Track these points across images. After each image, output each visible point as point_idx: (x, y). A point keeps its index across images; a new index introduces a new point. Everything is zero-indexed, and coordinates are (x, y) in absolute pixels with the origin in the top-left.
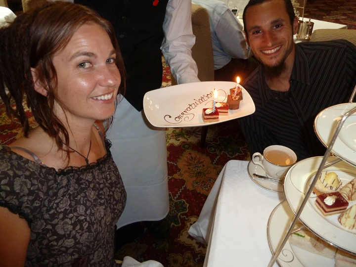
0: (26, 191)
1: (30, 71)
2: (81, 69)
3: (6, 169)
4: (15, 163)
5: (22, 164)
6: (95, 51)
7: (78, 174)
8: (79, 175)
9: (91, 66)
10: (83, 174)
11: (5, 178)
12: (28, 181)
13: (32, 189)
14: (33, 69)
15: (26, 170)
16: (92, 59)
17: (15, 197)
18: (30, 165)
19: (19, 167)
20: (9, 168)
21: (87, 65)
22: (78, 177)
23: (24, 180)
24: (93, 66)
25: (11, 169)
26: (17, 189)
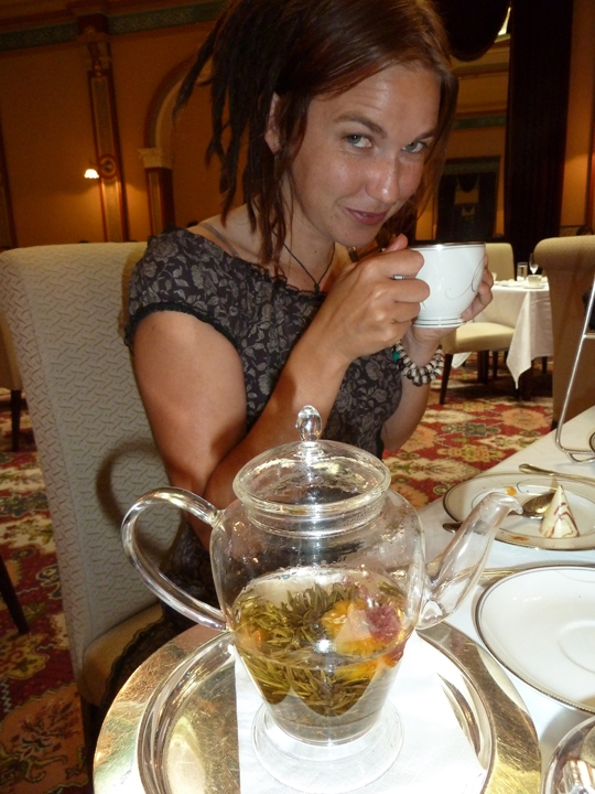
0: (214, 289)
1: (270, 98)
2: (348, 146)
3: (173, 254)
4: (183, 242)
5: (194, 243)
6: (388, 126)
7: (293, 299)
8: (294, 301)
9: (370, 145)
10: (301, 304)
11: (176, 267)
12: (211, 271)
13: (220, 285)
14: (276, 98)
15: (202, 253)
16: (377, 136)
17: (199, 297)
18: (206, 246)
19: (191, 249)
20: (177, 250)
21: (362, 143)
22: (292, 304)
23: (204, 269)
24: (372, 148)
25: (180, 252)
26: (198, 282)
